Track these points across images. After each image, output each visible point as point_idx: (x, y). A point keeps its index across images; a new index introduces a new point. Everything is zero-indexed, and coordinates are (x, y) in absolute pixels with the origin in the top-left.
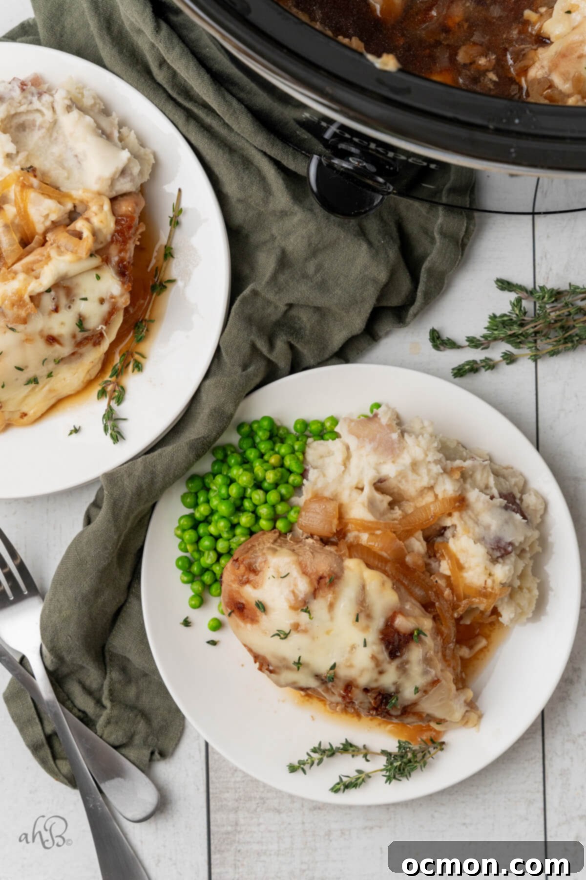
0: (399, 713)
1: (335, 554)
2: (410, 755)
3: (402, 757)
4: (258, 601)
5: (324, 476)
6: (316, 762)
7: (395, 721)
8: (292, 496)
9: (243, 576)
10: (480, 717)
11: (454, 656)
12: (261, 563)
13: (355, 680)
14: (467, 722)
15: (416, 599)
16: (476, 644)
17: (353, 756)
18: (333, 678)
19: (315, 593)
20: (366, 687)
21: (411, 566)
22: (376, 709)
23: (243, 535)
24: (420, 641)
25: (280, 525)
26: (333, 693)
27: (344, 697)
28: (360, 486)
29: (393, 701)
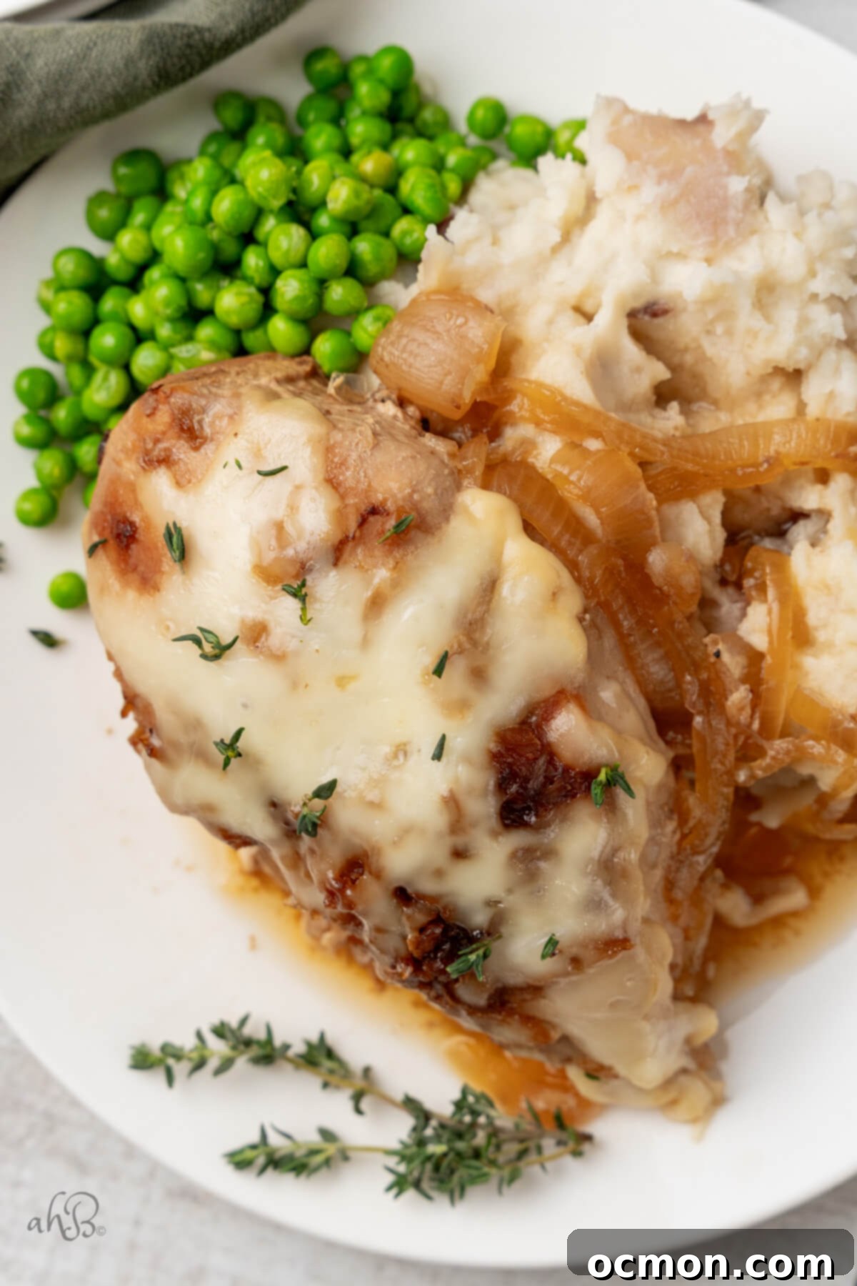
0: (482, 1001)
1: (442, 462)
2: (480, 1138)
3: (459, 1135)
4: (175, 524)
5: (495, 242)
6: (213, 1063)
7: (467, 1022)
8: (383, 276)
9: (157, 441)
10: (718, 1101)
11: (697, 899)
12: (219, 417)
13: (377, 851)
14: (674, 1103)
15: (641, 683)
16: (777, 892)
17: (326, 1085)
18: (315, 825)
19: (338, 551)
20: (402, 884)
21: (657, 581)
22: (415, 963)
23: (213, 345)
24: (610, 806)
25: (325, 346)
26: (308, 875)
27: (331, 894)
28: (588, 307)
29: (473, 957)
